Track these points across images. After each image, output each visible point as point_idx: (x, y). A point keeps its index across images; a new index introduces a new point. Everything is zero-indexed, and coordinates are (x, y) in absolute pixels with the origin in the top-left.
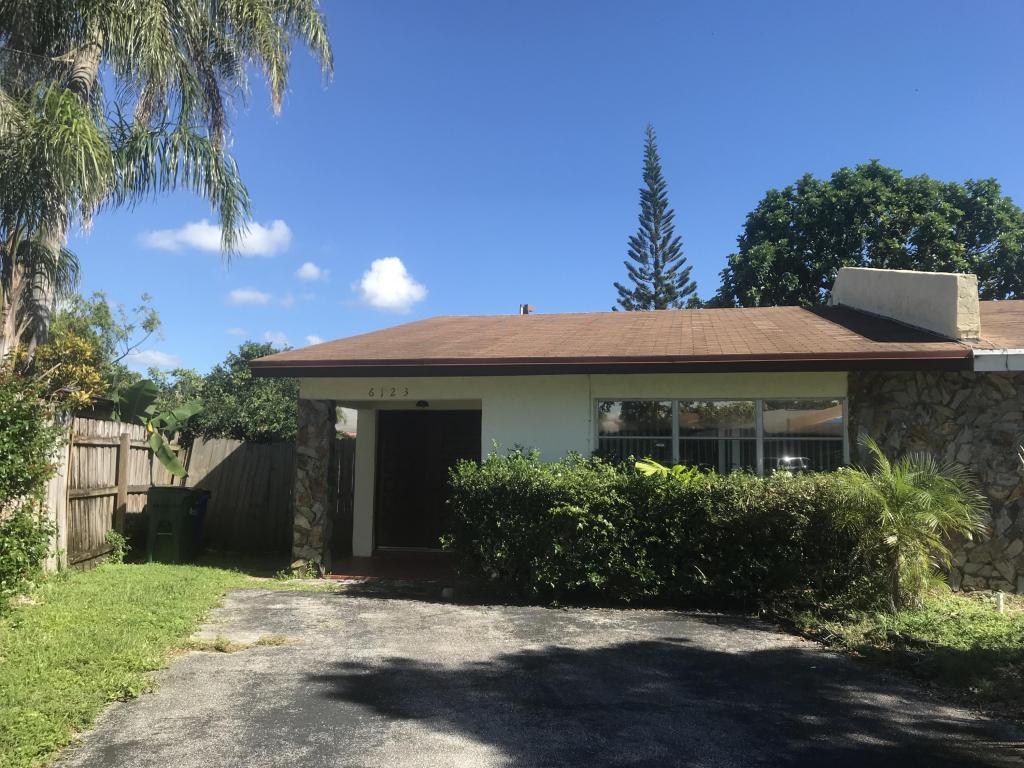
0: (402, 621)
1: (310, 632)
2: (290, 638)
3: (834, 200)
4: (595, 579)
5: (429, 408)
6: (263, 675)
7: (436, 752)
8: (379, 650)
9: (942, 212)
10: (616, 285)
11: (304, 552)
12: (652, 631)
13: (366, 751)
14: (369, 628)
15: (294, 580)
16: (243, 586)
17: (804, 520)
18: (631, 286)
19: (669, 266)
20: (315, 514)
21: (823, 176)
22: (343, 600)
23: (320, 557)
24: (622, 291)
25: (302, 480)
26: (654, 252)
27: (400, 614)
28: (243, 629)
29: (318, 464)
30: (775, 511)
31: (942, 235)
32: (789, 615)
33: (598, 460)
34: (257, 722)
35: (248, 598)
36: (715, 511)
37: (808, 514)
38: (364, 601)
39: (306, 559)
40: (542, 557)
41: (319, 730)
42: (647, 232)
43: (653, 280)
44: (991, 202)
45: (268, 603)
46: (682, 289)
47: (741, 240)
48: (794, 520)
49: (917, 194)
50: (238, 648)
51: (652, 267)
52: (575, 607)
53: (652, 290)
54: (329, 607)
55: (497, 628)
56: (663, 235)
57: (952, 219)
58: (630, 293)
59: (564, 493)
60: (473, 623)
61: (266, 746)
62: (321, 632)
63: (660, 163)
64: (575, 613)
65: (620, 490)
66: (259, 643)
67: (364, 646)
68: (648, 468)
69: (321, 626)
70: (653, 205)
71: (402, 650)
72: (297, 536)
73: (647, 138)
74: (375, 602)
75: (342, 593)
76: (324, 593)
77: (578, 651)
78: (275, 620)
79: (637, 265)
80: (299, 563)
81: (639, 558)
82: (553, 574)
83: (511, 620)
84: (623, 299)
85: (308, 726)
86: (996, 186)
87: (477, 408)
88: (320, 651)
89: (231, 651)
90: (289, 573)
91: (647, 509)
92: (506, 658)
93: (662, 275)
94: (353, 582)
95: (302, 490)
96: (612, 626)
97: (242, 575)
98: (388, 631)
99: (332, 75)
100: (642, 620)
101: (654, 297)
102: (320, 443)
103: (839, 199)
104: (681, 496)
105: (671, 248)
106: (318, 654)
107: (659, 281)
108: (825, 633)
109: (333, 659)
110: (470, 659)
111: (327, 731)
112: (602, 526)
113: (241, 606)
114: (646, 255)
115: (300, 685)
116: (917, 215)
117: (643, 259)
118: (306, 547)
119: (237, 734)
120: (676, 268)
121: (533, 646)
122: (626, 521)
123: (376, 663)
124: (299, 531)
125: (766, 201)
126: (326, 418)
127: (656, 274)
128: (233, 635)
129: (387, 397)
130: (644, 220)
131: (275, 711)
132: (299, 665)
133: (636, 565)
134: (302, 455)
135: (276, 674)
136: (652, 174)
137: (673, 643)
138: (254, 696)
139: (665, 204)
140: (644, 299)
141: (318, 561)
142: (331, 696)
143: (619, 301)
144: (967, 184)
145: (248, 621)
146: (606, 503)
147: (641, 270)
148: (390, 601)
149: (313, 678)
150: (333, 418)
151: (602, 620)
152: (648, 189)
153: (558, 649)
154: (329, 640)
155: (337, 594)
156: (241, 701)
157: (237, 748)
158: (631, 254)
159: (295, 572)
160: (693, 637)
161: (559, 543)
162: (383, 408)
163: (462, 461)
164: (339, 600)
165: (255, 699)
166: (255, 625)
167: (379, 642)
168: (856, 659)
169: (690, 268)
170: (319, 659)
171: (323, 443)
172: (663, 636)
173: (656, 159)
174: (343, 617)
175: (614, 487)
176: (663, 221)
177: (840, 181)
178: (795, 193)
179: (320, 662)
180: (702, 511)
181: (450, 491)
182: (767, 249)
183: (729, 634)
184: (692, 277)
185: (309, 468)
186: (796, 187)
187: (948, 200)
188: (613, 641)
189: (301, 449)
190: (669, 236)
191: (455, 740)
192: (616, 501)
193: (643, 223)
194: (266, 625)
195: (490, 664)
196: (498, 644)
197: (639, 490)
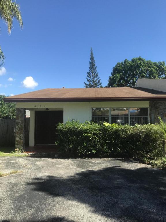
0: (47, 164)
1: (24, 169)
2: (19, 171)
3: (132, 65)
4: (94, 151)
5: (49, 110)
6: (14, 184)
7: (71, 208)
8: (44, 173)
9: (154, 68)
10: (84, 83)
11: (19, 146)
12: (110, 164)
13: (51, 209)
14: (39, 167)
15: (16, 154)
16: (3, 156)
17: (143, 136)
18: (88, 83)
19: (96, 79)
20: (21, 137)
21: (130, 60)
22: (30, 158)
23: (22, 148)
24: (86, 84)
25: (17, 128)
26: (93, 76)
27: (46, 162)
28: (5, 169)
29: (21, 124)
30: (137, 134)
31: (154, 73)
32: (141, 159)
33: (93, 122)
34: (16, 200)
35: (5, 159)
36: (122, 134)
37: (144, 135)
38: (35, 159)
39: (19, 148)
40: (81, 146)
41: (35, 202)
42: (91, 71)
43: (92, 82)
44: (163, 66)
45: (10, 160)
46: (99, 84)
47: (112, 73)
48: (141, 136)
49: (149, 64)
50: (5, 175)
51: (92, 79)
52: (89, 158)
53: (92, 84)
54: (27, 161)
55: (72, 165)
56: (94, 72)
57: (156, 70)
58: (87, 85)
59: (86, 131)
60: (66, 164)
61: (21, 209)
62: (27, 168)
63: (94, 56)
64: (89, 160)
65: (100, 130)
66: (11, 173)
67: (40, 172)
68: (106, 124)
69: (26, 167)
70: (92, 65)
71: (50, 173)
72: (16, 142)
73: (91, 50)
74: (38, 159)
75: (29, 157)
76: (24, 157)
77: (95, 171)
78: (13, 165)
79: (89, 79)
80: (17, 149)
81: (104, 146)
82: (84, 150)
83: (75, 163)
84: (86, 86)
85: (31, 201)
86: (164, 63)
87: (62, 110)
88: (28, 175)
89: (3, 176)
90: (15, 152)
91: (106, 134)
92: (78, 174)
93: (94, 81)
94: (31, 153)
95: (17, 131)
96: (100, 163)
97: (2, 153)
98: (44, 167)
99: (23, 27)
100: (107, 161)
101: (93, 86)
102: (22, 119)
103: (133, 64)
104: (115, 131)
105: (96, 75)
106: (28, 176)
107: (94, 82)
108: (152, 163)
109: (33, 177)
110: (69, 175)
111: (37, 202)
112: (96, 138)
113: (3, 162)
114: (91, 76)
115: (26, 186)
116: (149, 69)
117: (90, 77)
118: (19, 145)
119: (11, 206)
120: (97, 79)
121: (83, 170)
122: (101, 137)
123: (44, 178)
124: (17, 141)
125: (117, 65)
126: (23, 113)
127: (93, 81)
128: (3, 171)
129: (39, 107)
130: (90, 68)
131: (21, 196)
132: (24, 180)
133: (104, 148)
134: (17, 122)
135: (18, 183)
136: (92, 58)
137: (117, 167)
138: (13, 191)
139: (95, 65)
140: (90, 86)
141: (22, 149)
142: (35, 190)
143: (85, 86)
144: (159, 62)
145: (6, 166)
146: (96, 133)
147: (90, 80)
148: (42, 158)
149: (29, 184)
150: (25, 113)
151: (97, 162)
152: (91, 61)
153: (90, 171)
154: (30, 171)
155: (28, 157)
156: (9, 193)
157: (12, 211)
158: (88, 76)
159: (16, 151)
160: (121, 166)
161: (85, 143)
162: (36, 110)
163: (60, 123)
164: (29, 159)
165: (14, 193)
166: (8, 167)
167: (43, 171)
168: (161, 169)
169: (100, 79)
170: (29, 177)
171: (23, 119)
172: (114, 165)
173: (93, 55)
174: (32, 164)
175: (99, 129)
176: (94, 69)
177: (133, 61)
178: (123, 63)
179: (29, 178)
180: (119, 135)
181: (57, 131)
182: (118, 75)
183: (128, 164)
184: (101, 81)
185: (19, 125)
186: (124, 62)
187: (155, 66)
188: (102, 167)
189: (17, 121)
190: (96, 72)
191: (75, 203)
192: (99, 132)
193: (90, 69)
194: (11, 167)
195: (74, 176)
196: (74, 170)
197: (104, 130)
